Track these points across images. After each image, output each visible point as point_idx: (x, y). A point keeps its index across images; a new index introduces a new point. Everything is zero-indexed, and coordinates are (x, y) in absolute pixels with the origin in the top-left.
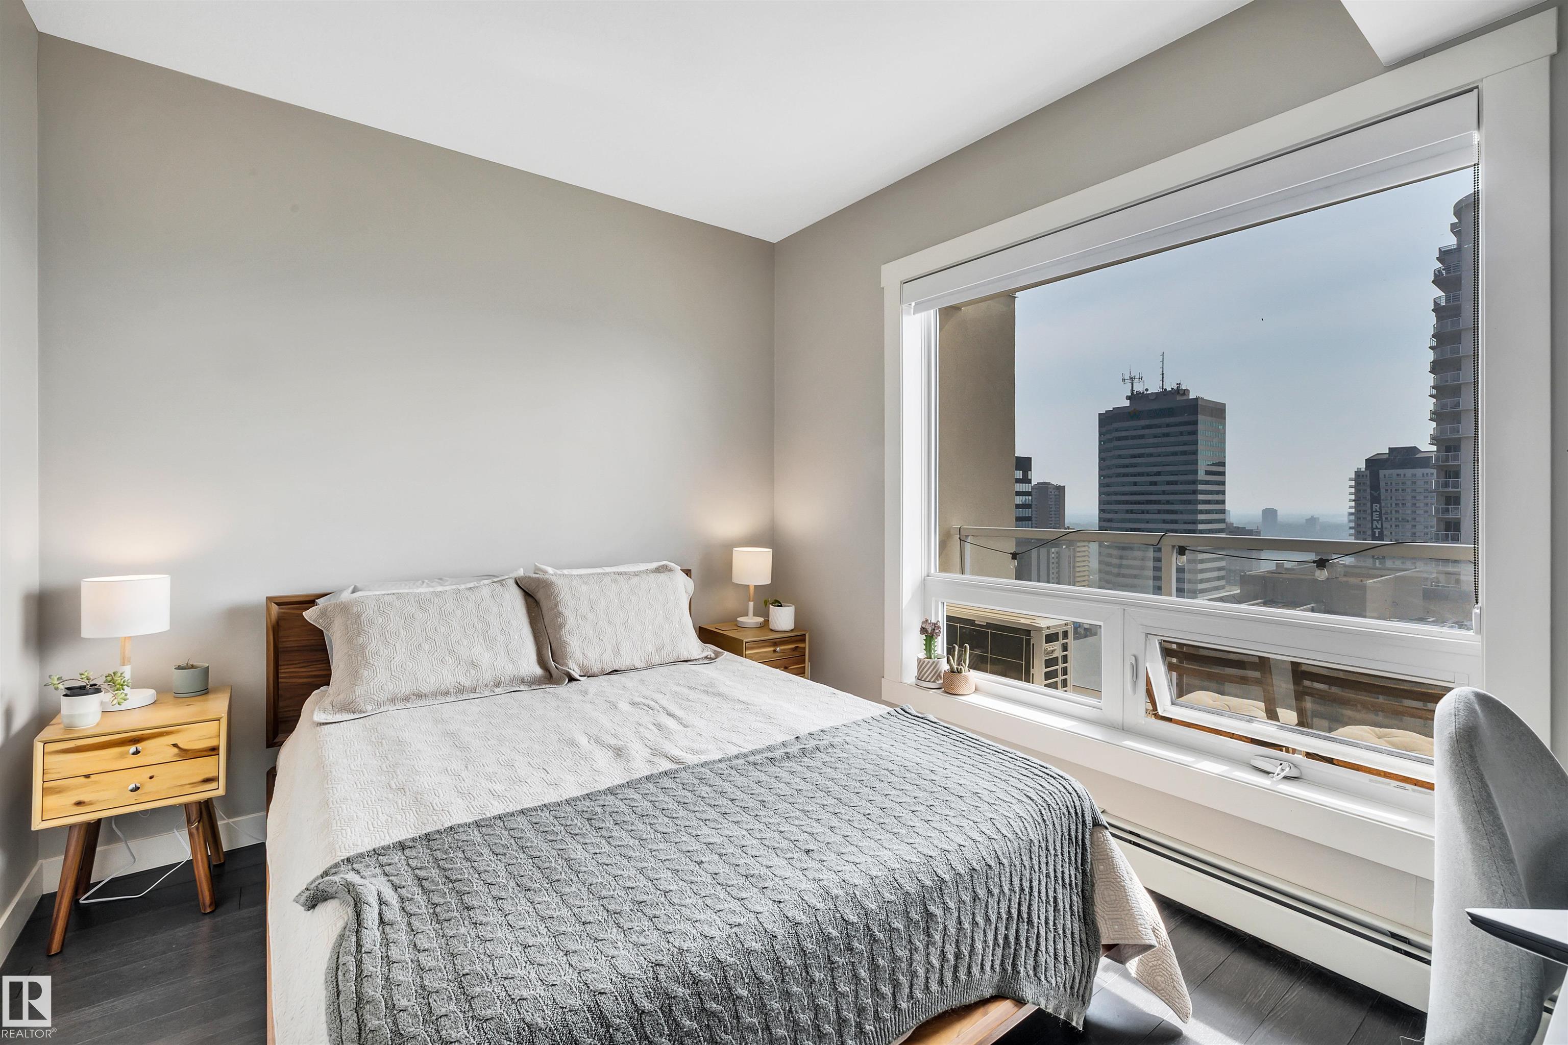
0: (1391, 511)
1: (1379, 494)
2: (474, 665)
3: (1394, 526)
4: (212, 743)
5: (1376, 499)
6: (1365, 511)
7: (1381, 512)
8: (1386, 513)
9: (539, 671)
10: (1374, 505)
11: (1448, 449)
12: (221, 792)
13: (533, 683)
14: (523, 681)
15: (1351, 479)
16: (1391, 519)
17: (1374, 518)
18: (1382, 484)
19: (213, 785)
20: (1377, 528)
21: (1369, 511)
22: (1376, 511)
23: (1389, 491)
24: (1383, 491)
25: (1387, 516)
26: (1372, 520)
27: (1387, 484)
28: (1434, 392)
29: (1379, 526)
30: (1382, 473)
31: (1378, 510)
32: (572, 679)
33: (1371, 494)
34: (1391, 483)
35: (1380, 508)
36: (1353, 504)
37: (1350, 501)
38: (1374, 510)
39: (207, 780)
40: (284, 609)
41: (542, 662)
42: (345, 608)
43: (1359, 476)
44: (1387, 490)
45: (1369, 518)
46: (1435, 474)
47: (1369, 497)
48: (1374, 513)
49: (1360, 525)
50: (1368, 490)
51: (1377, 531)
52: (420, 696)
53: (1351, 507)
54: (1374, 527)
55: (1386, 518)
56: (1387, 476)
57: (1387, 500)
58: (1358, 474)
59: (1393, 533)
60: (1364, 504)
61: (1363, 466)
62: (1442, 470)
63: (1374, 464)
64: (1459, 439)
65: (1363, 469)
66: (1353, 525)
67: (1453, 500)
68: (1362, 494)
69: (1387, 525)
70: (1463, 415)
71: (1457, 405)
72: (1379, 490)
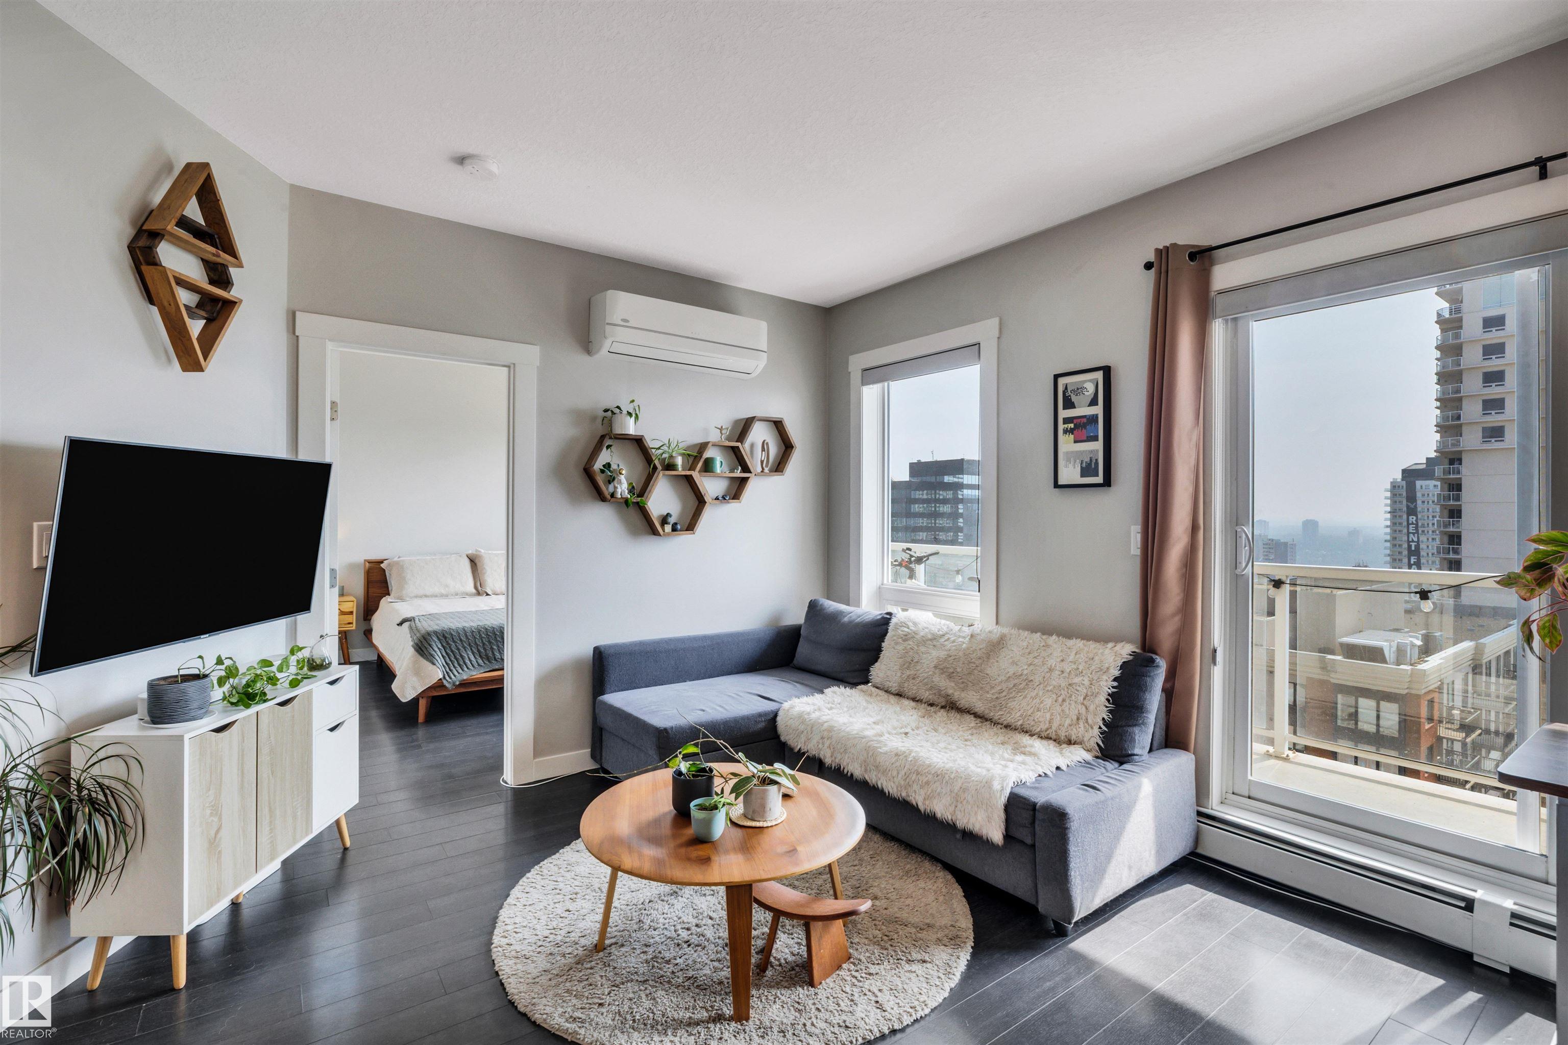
0: (1428, 524)
1: (1416, 507)
2: (447, 586)
3: (1430, 540)
4: (351, 610)
5: (1412, 511)
6: (1400, 524)
7: (1417, 524)
8: (1423, 526)
9: (474, 591)
10: (1411, 517)
11: (1452, 462)
12: (354, 628)
13: (471, 595)
14: (467, 594)
15: (1386, 490)
16: (1428, 532)
17: (1411, 531)
18: (1419, 495)
19: (351, 625)
20: (1413, 541)
21: (1405, 523)
22: (1413, 524)
23: (1426, 503)
24: (1419, 502)
25: (1423, 529)
26: (1409, 533)
27: (1423, 495)
28: (1438, 404)
29: (1415, 539)
30: (1419, 483)
31: (1414, 522)
32: (487, 595)
33: (1408, 507)
34: (1428, 495)
35: (1416, 520)
36: (1388, 516)
37: (1386, 512)
38: (1410, 522)
39: (350, 623)
40: (371, 565)
41: (476, 588)
42: (397, 563)
44: (1423, 502)
45: (1405, 531)
46: (1439, 486)
47: (1405, 509)
48: (1411, 525)
49: (1396, 538)
50: (1405, 502)
51: (1413, 545)
52: (426, 596)
53: (1386, 520)
54: (1410, 540)
55: (1423, 531)
56: (1424, 487)
57: (1423, 512)
58: (1394, 486)
59: (1430, 547)
60: (1400, 516)
61: (1399, 477)
62: (1446, 483)
63: (1410, 475)
64: (1460, 452)
65: (1399, 480)
66: (1388, 537)
67: (1455, 514)
68: (1398, 506)
69: (1423, 538)
70: (1464, 428)
71: (1459, 418)
72: (1416, 501)
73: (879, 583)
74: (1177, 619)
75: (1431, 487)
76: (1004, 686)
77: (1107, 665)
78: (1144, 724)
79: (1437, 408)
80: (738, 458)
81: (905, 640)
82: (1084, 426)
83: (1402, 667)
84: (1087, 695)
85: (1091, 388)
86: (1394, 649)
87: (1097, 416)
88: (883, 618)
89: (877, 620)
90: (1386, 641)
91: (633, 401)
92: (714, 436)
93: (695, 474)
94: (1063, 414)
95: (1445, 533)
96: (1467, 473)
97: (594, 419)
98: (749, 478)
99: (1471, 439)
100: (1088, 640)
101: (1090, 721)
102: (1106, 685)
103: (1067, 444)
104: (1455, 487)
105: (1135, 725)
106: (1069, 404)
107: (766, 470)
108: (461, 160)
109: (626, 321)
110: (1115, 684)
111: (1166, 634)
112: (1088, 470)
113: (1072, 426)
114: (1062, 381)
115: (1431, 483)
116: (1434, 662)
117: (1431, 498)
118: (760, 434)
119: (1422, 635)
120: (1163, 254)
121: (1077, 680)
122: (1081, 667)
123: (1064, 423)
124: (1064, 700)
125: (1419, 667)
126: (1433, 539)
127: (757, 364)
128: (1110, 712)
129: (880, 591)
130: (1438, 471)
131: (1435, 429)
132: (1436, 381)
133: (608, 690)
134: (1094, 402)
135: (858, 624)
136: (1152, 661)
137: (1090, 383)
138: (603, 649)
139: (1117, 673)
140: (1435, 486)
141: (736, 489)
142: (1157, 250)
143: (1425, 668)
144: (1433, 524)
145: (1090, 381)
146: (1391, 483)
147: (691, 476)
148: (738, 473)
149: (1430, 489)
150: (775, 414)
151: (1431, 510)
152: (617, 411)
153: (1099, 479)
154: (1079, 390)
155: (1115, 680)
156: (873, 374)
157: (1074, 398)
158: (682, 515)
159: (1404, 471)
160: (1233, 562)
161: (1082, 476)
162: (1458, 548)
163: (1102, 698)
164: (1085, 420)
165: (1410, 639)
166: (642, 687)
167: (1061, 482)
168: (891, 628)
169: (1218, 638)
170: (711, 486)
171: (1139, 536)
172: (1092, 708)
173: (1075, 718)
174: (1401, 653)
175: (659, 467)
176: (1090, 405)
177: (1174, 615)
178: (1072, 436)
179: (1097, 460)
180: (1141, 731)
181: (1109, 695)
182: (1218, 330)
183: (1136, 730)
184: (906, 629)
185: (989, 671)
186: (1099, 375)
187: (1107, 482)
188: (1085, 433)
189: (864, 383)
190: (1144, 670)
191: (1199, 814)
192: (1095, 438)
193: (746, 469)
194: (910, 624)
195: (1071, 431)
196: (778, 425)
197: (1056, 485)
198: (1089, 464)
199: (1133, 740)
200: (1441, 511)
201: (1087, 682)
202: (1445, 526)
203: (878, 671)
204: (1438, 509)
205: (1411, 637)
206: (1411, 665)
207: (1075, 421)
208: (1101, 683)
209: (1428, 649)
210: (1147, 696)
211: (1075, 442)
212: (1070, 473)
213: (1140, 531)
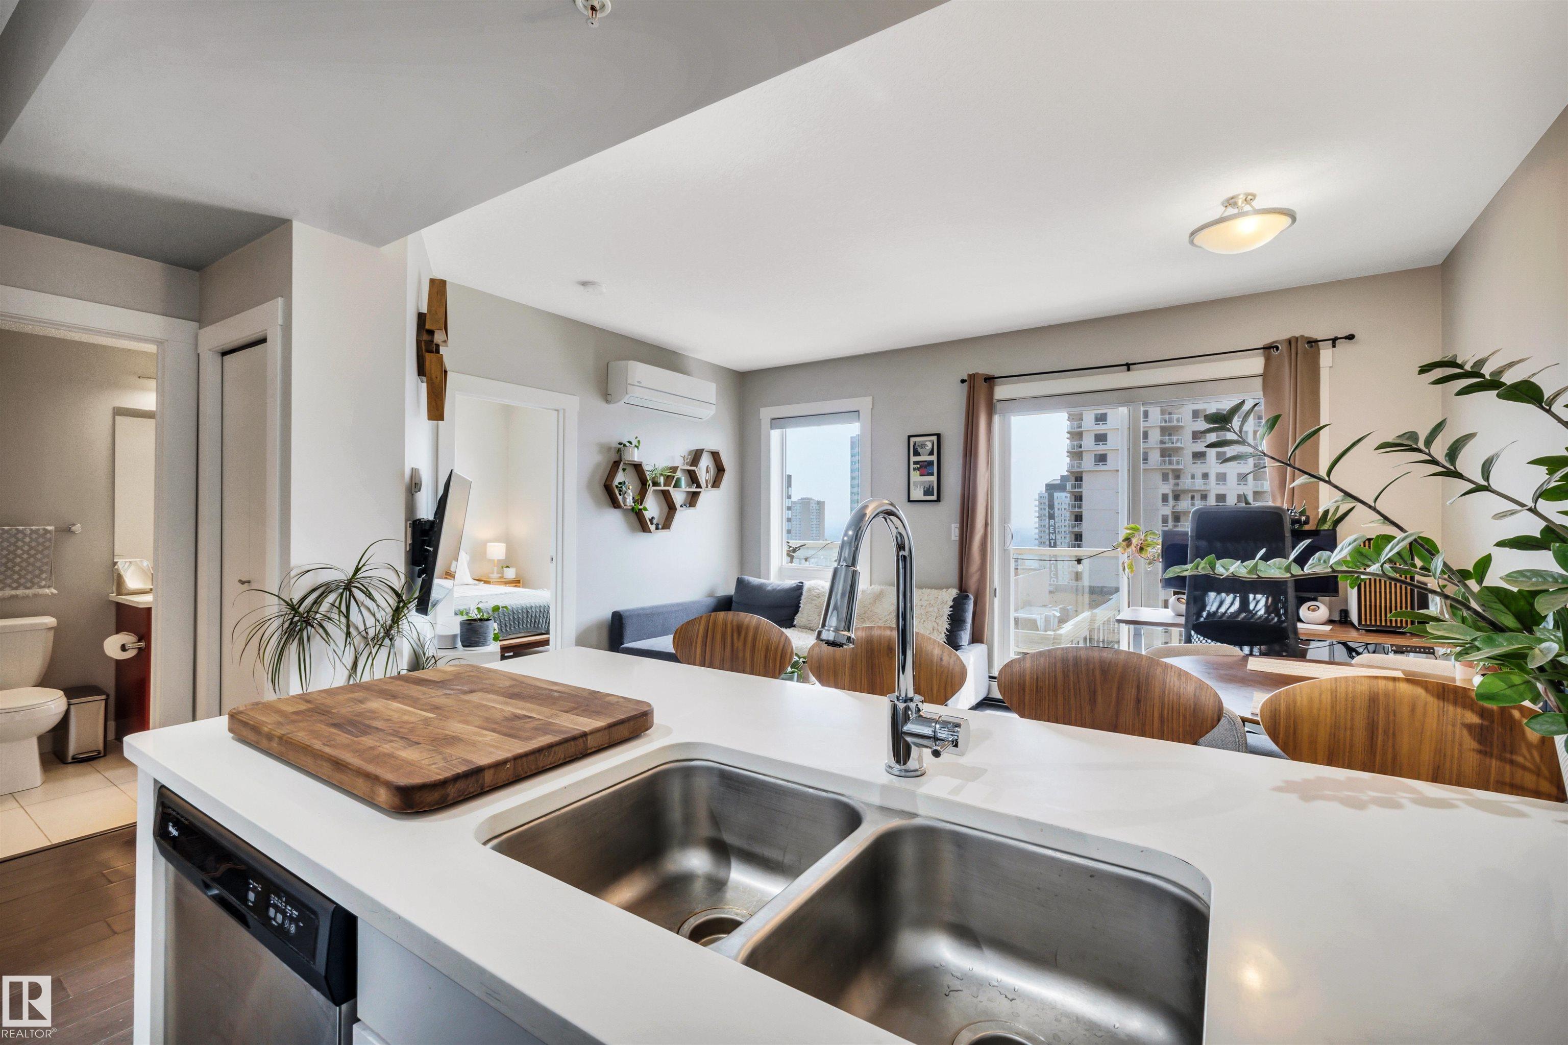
0: (1062, 526)
1: (1054, 513)
5: (1051, 516)
6: (1044, 526)
7: (1055, 527)
8: (1059, 527)
10: (1051, 521)
11: (1076, 479)
15: (1036, 501)
16: (1062, 531)
17: (1051, 531)
18: (1056, 504)
20: (1052, 539)
21: (1047, 526)
22: (1052, 526)
23: (1061, 510)
24: (1056, 509)
26: (1050, 533)
27: (1059, 504)
29: (1054, 538)
30: (1056, 494)
33: (1049, 513)
34: (1062, 504)
35: (1055, 523)
36: (1037, 520)
37: (1035, 517)
38: (1051, 524)
43: (1041, 497)
44: (1059, 509)
45: (1047, 531)
46: (1069, 497)
47: (1047, 514)
48: (1051, 528)
50: (1047, 509)
51: (1052, 541)
55: (1059, 532)
56: (1059, 498)
57: (1059, 517)
60: (1044, 520)
61: (1044, 489)
62: (1073, 494)
63: (1051, 488)
64: (1082, 472)
65: (1044, 492)
66: (1037, 537)
67: (1078, 518)
68: (1043, 512)
69: (1058, 537)
70: (1084, 454)
71: (1080, 447)
72: (1054, 508)
73: (780, 565)
74: (978, 573)
75: (1064, 497)
76: (887, 618)
77: (946, 600)
78: (965, 629)
79: (1068, 438)
80: (693, 478)
81: (819, 597)
82: (926, 467)
83: (1049, 633)
84: (937, 617)
85: (929, 445)
86: (1043, 620)
87: (933, 461)
88: (797, 585)
89: (794, 587)
90: (1038, 614)
91: (637, 438)
92: (679, 462)
93: (671, 489)
94: (913, 459)
95: (1073, 532)
96: (1087, 489)
97: (609, 449)
98: (700, 492)
99: (1088, 463)
100: (931, 588)
101: (940, 630)
102: (947, 611)
103: (915, 476)
104: (1078, 498)
105: (962, 630)
106: (916, 453)
107: (709, 486)
108: (584, 284)
109: (639, 382)
110: (951, 609)
111: (973, 582)
112: (928, 492)
113: (919, 466)
114: (913, 440)
115: (1063, 494)
116: (1067, 628)
117: (1063, 507)
118: (706, 462)
119: (1060, 609)
120: (972, 377)
121: (931, 609)
122: (932, 602)
123: (914, 464)
124: (924, 621)
125: (1058, 632)
126: (1065, 537)
127: (708, 412)
128: (950, 624)
129: (781, 570)
130: (1069, 486)
131: (1067, 454)
132: (1067, 418)
133: (625, 642)
134: (931, 453)
135: (780, 591)
136: (968, 596)
137: (929, 442)
138: (622, 613)
139: (951, 604)
140: (1066, 497)
141: (692, 499)
142: (968, 374)
143: (1062, 633)
144: (1065, 526)
145: (930, 441)
146: (1039, 494)
147: (668, 491)
148: (694, 489)
149: (1063, 499)
150: (714, 448)
151: (1063, 515)
152: (628, 444)
153: (934, 498)
154: (923, 445)
155: (950, 607)
156: (777, 422)
157: (920, 450)
158: (660, 517)
159: (1047, 485)
160: (1003, 542)
161: (924, 495)
162: (1080, 544)
163: (945, 617)
164: (926, 463)
165: (1053, 612)
166: (644, 639)
167: (911, 499)
168: (804, 592)
169: (997, 584)
170: (678, 497)
171: (957, 531)
172: (940, 623)
173: (931, 630)
174: (1047, 620)
175: (651, 485)
176: (929, 455)
177: (977, 571)
178: (918, 472)
179: (933, 487)
180: (965, 633)
181: (949, 615)
182: (996, 419)
183: (962, 632)
184: (818, 591)
185: (876, 610)
186: (934, 438)
187: (938, 500)
188: (925, 471)
189: (772, 427)
190: (964, 601)
191: (990, 677)
192: (932, 474)
193: (699, 486)
194: (819, 588)
195: (918, 469)
196: (715, 455)
197: (909, 501)
198: (928, 489)
199: (961, 638)
200: (1070, 517)
201: (936, 610)
202: (1074, 527)
203: (799, 619)
204: (1068, 514)
205: (1054, 610)
206: (1054, 631)
207: (920, 463)
208: (944, 610)
209: (1062, 621)
210: (967, 614)
211: (921, 475)
212: (917, 494)
213: (958, 526)
